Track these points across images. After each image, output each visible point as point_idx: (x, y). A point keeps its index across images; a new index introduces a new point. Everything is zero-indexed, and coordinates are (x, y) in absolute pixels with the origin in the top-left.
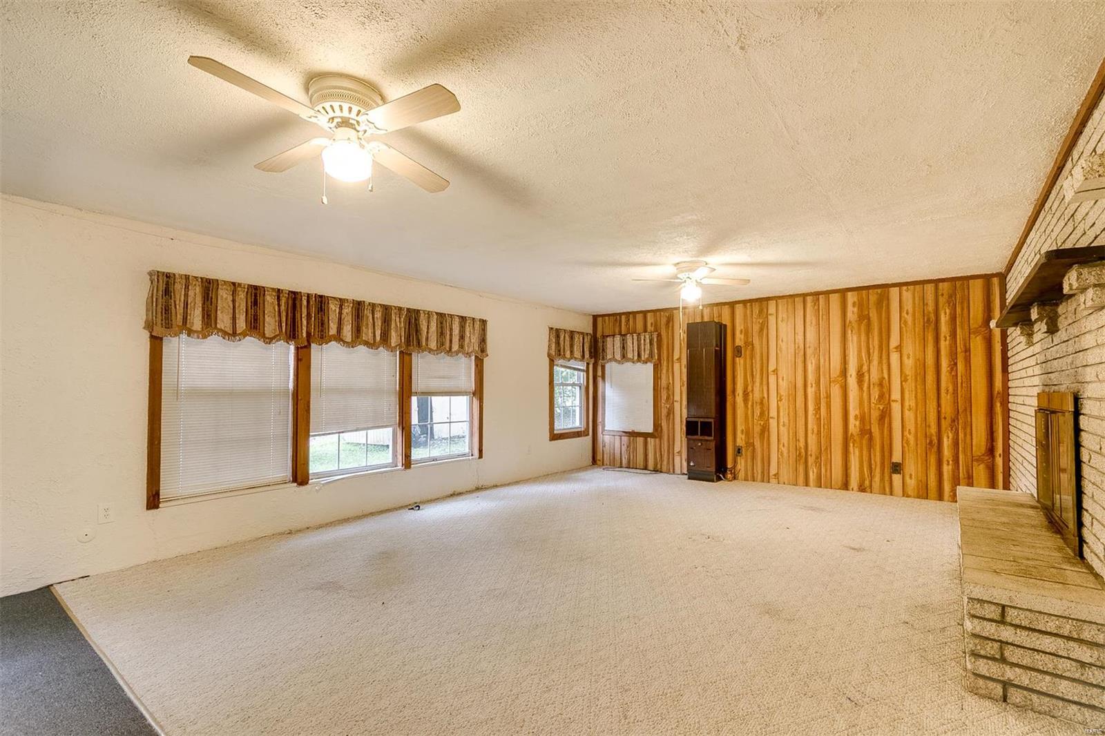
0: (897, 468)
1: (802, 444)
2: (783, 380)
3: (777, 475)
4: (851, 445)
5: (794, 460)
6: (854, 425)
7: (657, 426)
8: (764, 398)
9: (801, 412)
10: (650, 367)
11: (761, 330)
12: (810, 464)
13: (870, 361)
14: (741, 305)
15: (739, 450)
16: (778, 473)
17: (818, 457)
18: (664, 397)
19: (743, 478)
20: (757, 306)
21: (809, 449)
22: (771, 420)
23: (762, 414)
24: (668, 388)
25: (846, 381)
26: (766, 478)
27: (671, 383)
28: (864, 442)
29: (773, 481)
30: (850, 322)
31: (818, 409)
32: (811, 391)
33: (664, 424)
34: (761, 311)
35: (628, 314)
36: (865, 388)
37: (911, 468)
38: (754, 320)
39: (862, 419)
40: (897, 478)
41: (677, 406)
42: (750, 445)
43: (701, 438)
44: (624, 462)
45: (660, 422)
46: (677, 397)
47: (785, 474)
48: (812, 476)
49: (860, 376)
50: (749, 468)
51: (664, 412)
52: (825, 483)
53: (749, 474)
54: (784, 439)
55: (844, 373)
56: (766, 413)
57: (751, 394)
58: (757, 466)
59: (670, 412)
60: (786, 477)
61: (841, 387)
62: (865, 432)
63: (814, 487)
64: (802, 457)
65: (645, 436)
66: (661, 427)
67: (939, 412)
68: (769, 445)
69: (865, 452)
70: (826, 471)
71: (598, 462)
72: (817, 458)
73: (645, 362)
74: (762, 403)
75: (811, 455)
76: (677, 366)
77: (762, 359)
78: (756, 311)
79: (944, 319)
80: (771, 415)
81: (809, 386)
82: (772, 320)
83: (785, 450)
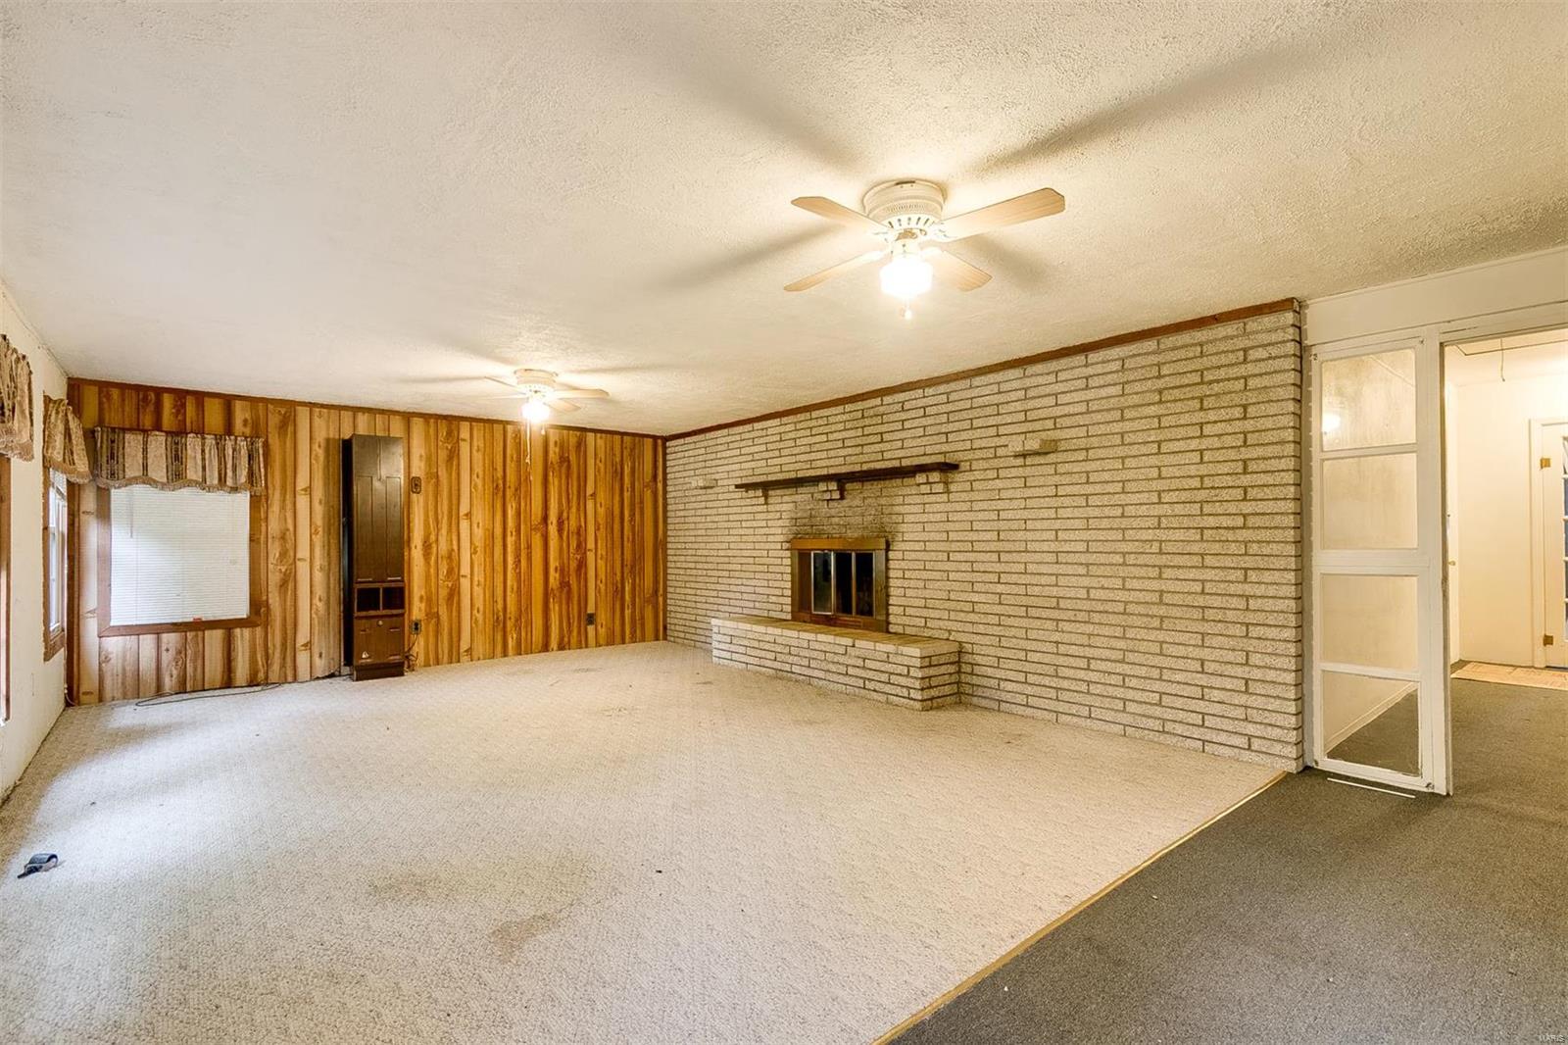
0: (591, 619)
1: (500, 606)
2: (478, 526)
3: (469, 651)
4: (551, 600)
5: (491, 627)
6: (554, 577)
7: (258, 604)
8: (453, 550)
9: (499, 568)
10: (243, 499)
11: (450, 459)
12: (508, 629)
13: (569, 508)
14: (421, 419)
15: (416, 624)
16: (471, 648)
17: (518, 619)
18: (275, 551)
19: (422, 664)
20: (444, 426)
21: (508, 611)
22: (462, 580)
23: (450, 571)
24: (283, 538)
25: (547, 529)
26: (454, 657)
27: (291, 529)
28: (564, 596)
29: (465, 658)
30: (552, 463)
31: (518, 562)
32: (510, 540)
33: (274, 600)
34: (449, 433)
35: (180, 395)
36: (565, 538)
37: (602, 617)
38: (440, 443)
39: (562, 570)
40: (591, 628)
41: (303, 569)
42: (433, 615)
43: (385, 612)
44: (168, 683)
45: (264, 598)
46: (303, 551)
47: (480, 648)
48: (511, 643)
49: (560, 524)
50: (431, 647)
51: (274, 579)
52: (526, 647)
53: (432, 656)
54: (479, 603)
55: (545, 518)
56: (456, 570)
57: (434, 545)
58: (442, 643)
59: (288, 580)
60: (481, 650)
61: (542, 535)
62: (564, 584)
63: (514, 655)
64: (499, 623)
65: (228, 626)
66: (267, 605)
67: (623, 560)
68: (459, 612)
69: (564, 606)
70: (527, 634)
71: (83, 698)
72: (517, 621)
73: (235, 489)
74: (450, 557)
75: (510, 618)
76: (302, 501)
77: (450, 500)
78: (443, 432)
79: (627, 470)
80: (462, 573)
81: (509, 534)
82: (464, 448)
83: (480, 617)
